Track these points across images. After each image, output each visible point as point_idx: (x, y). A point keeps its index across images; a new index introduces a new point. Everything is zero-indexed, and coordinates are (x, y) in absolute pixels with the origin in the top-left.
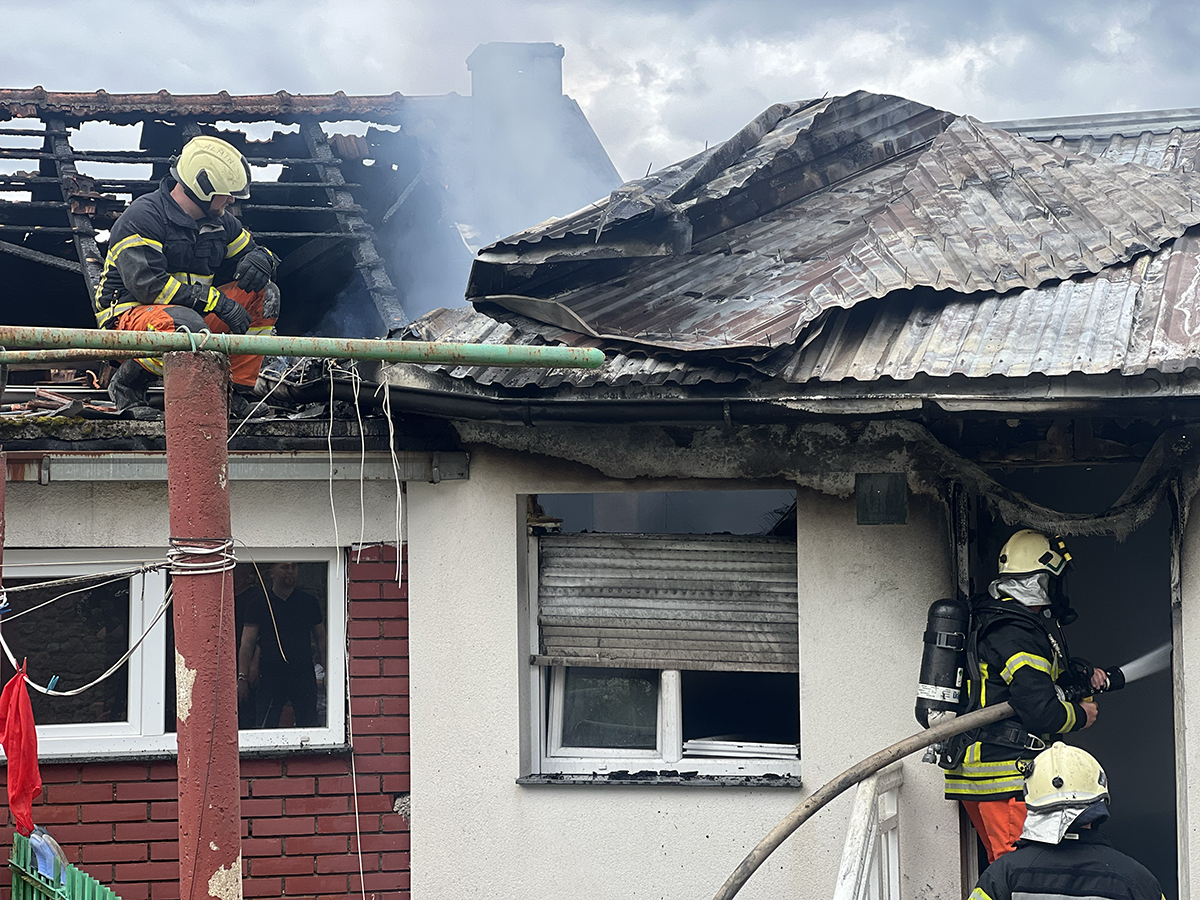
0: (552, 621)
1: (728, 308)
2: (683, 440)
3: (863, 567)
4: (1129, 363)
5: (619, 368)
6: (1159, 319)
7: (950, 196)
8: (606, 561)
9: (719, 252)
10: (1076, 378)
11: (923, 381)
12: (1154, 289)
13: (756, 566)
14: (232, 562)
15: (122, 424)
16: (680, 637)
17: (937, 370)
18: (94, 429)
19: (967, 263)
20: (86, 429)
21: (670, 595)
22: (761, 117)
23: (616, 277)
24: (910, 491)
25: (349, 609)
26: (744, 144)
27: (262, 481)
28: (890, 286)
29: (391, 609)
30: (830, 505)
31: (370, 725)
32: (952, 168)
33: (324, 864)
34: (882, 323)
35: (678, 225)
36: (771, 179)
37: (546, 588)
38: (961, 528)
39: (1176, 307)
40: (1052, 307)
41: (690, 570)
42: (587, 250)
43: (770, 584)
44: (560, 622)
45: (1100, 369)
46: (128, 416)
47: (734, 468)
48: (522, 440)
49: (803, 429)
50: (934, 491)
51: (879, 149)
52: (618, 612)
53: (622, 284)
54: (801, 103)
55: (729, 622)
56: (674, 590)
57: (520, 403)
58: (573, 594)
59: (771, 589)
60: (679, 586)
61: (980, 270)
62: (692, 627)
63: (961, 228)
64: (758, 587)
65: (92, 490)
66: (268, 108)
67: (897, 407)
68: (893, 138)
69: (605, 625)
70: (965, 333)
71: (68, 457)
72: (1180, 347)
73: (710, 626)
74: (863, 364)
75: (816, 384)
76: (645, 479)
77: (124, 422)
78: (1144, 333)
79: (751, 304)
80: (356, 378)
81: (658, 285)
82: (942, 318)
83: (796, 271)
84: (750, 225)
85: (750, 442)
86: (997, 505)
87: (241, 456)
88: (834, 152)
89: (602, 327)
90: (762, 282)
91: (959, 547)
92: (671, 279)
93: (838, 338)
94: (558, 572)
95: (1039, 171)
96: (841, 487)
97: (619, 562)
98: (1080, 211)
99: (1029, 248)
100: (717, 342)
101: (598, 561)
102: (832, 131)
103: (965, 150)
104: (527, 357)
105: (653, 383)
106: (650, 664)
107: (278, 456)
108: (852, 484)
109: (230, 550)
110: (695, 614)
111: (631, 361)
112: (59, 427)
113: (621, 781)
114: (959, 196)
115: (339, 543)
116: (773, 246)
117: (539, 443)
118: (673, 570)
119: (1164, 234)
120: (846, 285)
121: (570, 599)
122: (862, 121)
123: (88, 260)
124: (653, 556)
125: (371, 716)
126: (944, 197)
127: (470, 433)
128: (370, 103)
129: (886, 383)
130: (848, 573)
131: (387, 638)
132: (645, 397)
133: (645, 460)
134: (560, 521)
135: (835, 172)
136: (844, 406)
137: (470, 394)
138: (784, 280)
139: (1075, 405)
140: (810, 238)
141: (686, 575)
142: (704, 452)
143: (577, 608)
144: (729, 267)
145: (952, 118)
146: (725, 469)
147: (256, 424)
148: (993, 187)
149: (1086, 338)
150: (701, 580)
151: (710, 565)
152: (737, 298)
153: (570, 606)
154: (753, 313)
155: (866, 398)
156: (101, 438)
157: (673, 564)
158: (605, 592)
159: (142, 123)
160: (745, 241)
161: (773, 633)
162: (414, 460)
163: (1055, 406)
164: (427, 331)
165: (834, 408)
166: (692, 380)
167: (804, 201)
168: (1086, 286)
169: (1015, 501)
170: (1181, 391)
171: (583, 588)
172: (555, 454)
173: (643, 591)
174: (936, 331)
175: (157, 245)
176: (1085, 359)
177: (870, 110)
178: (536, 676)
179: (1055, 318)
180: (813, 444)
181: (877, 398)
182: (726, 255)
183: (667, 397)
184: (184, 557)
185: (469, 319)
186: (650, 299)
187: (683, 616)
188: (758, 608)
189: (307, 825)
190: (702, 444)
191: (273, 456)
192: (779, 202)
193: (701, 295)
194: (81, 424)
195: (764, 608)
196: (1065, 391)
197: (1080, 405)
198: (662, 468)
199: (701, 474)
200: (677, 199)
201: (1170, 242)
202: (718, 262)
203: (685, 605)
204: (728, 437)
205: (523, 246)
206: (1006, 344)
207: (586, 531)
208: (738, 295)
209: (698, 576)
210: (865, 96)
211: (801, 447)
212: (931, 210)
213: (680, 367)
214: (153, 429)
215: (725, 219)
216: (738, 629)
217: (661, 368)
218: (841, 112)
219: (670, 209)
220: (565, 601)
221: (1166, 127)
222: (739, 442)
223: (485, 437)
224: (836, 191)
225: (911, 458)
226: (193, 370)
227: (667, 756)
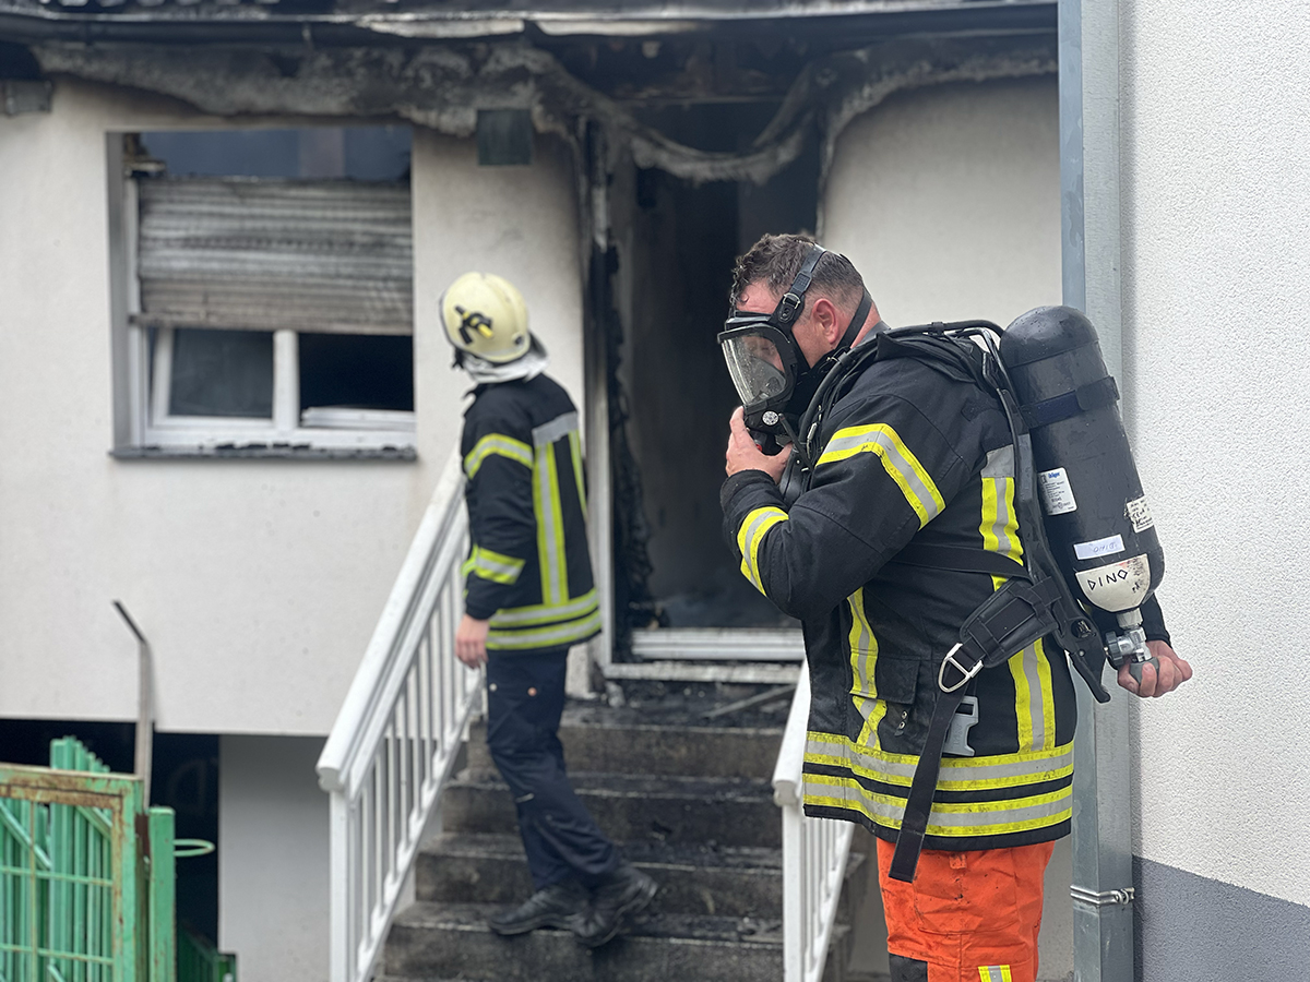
0: (155, 275)
3: (485, 214)
8: (215, 209)
16: (294, 294)
21: (284, 246)
24: (534, 130)
30: (446, 143)
37: (146, 239)
38: (597, 170)
41: (307, 219)
44: (162, 275)
47: (343, 103)
48: (110, 69)
49: (421, 58)
50: (561, 129)
52: (226, 266)
55: (350, 277)
56: (289, 241)
58: (176, 245)
59: (396, 241)
60: (294, 237)
62: (309, 282)
64: (383, 238)
67: (496, 29)
69: (212, 280)
73: (328, 282)
76: (247, 114)
85: (362, 74)
86: (632, 145)
91: (593, 192)
94: (161, 220)
96: (460, 124)
97: (228, 210)
101: (204, 208)
106: (262, 325)
108: (473, 121)
110: (316, 270)
113: (227, 454)
117: (128, 71)
118: (288, 218)
121: (173, 252)
127: (52, 61)
130: (469, 221)
133: (246, 93)
134: (166, 163)
136: (437, 29)
139: (687, 26)
141: (302, 225)
142: (312, 83)
143: (181, 261)
146: (334, 104)
150: (318, 231)
151: (329, 214)
153: (172, 259)
155: (460, 20)
157: (287, 212)
158: (212, 243)
165: (426, 31)
169: (650, 140)
170: (803, 10)
171: (187, 239)
172: (146, 86)
173: (254, 243)
178: (136, 339)
180: (431, 76)
181: (473, 19)
183: (245, 16)
187: (300, 271)
188: (383, 262)
190: (309, 75)
195: (389, 262)
196: (681, 9)
198: (264, 101)
199: (309, 109)
203: (302, 258)
204: (340, 68)
207: (193, 173)
209: (315, 226)
211: (417, 79)
216: (360, 285)
220: (168, 253)
222: (350, 73)
223: (67, 62)
225: (537, 91)
227: (282, 426)
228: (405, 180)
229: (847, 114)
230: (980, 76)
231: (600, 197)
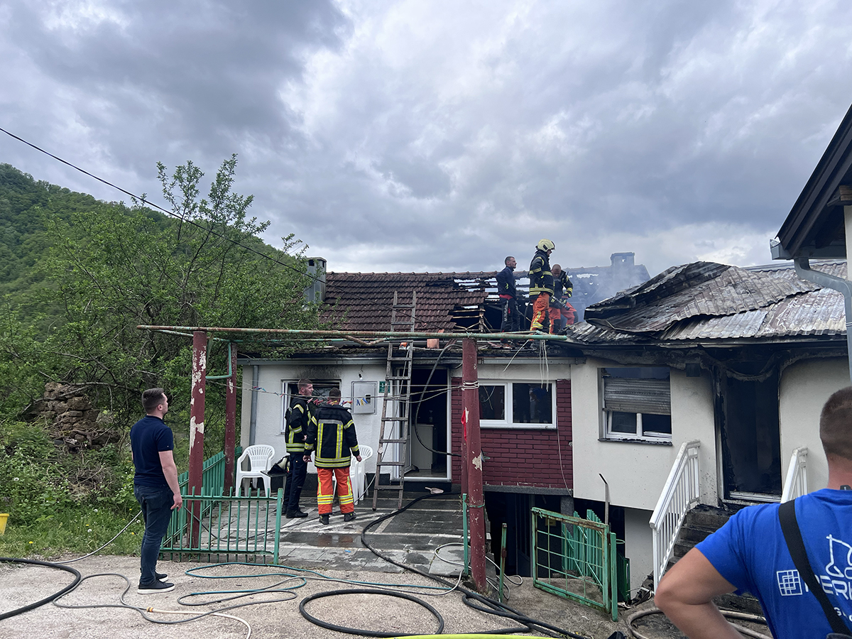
0: (607, 399)
1: (650, 321)
2: (640, 355)
3: (688, 388)
4: (757, 334)
5: (618, 337)
6: (770, 322)
7: (721, 289)
8: (622, 385)
10: (741, 338)
11: (698, 339)
12: (772, 313)
13: (662, 387)
16: (641, 405)
17: (703, 336)
19: (720, 307)
22: (667, 270)
23: (624, 314)
24: (701, 368)
26: (660, 277)
27: (534, 364)
28: (694, 314)
30: (679, 371)
31: (562, 424)
32: (725, 281)
33: (551, 457)
34: (690, 324)
35: (632, 300)
37: (606, 391)
38: (717, 379)
39: (776, 318)
40: (741, 319)
41: (644, 387)
43: (664, 392)
44: (610, 400)
45: (748, 336)
47: (653, 362)
48: (599, 354)
49: (671, 352)
50: (708, 368)
51: (706, 276)
52: (625, 398)
54: (680, 266)
55: (655, 401)
56: (640, 393)
57: (592, 345)
61: (723, 309)
62: (645, 402)
63: (721, 297)
64: (661, 392)
65: (495, 366)
67: (691, 346)
68: (711, 273)
69: (622, 401)
70: (714, 326)
71: (488, 358)
72: (773, 329)
73: (649, 402)
74: (683, 335)
75: (669, 340)
76: (630, 364)
78: (764, 326)
79: (657, 319)
81: (636, 315)
82: (709, 322)
83: (672, 310)
84: (666, 298)
85: (657, 355)
87: (527, 358)
88: (692, 278)
90: (663, 313)
92: (640, 313)
94: (609, 387)
96: (682, 367)
97: (625, 385)
98: (758, 292)
99: (740, 302)
100: (644, 330)
101: (620, 385)
102: (690, 272)
103: (731, 276)
105: (627, 340)
106: (634, 412)
108: (685, 366)
109: (477, 383)
110: (645, 399)
111: (622, 335)
112: (486, 351)
113: (625, 441)
114: (724, 288)
115: (554, 379)
116: (670, 304)
117: (603, 355)
118: (639, 387)
119: (780, 297)
120: (682, 314)
121: (612, 394)
122: (701, 269)
124: (634, 384)
125: (562, 422)
126: (719, 289)
127: (586, 353)
128: (590, 269)
129: (688, 340)
130: (684, 390)
131: (566, 403)
132: (625, 344)
133: (629, 359)
134: (610, 374)
136: (675, 346)
137: (582, 343)
138: (668, 313)
140: (680, 301)
141: (643, 389)
142: (645, 358)
143: (614, 396)
144: (656, 310)
145: (730, 267)
148: (735, 286)
149: (747, 327)
152: (655, 318)
153: (612, 396)
154: (657, 322)
155: (683, 344)
158: (622, 393)
160: (663, 302)
161: (666, 405)
162: (571, 359)
165: (673, 347)
166: (636, 340)
167: (682, 291)
168: (753, 312)
169: (731, 371)
170: (771, 342)
171: (616, 391)
172: (606, 358)
173: (631, 393)
174: (706, 325)
176: (745, 333)
177: (704, 266)
178: (604, 413)
179: (741, 322)
180: (674, 356)
181: (685, 344)
182: (656, 306)
183: (629, 344)
184: (466, 385)
185: (585, 324)
186: (633, 319)
187: (642, 399)
189: (547, 447)
190: (644, 356)
191: (536, 358)
192: (675, 292)
193: (646, 317)
195: (663, 398)
196: (738, 342)
197: (741, 346)
198: (634, 361)
199: (644, 363)
201: (781, 300)
202: (653, 308)
203: (643, 397)
205: (596, 307)
206: (724, 329)
207: (617, 377)
209: (646, 389)
210: (701, 263)
211: (671, 356)
212: (714, 293)
213: (634, 336)
215: (658, 297)
216: (657, 403)
217: (629, 337)
218: (693, 267)
219: (630, 296)
221: (776, 269)
222: (652, 356)
223: (589, 353)
224: (692, 288)
225: (701, 359)
227: (638, 435)
228: (668, 379)
229: (785, 366)
230: (824, 356)
231: (718, 385)
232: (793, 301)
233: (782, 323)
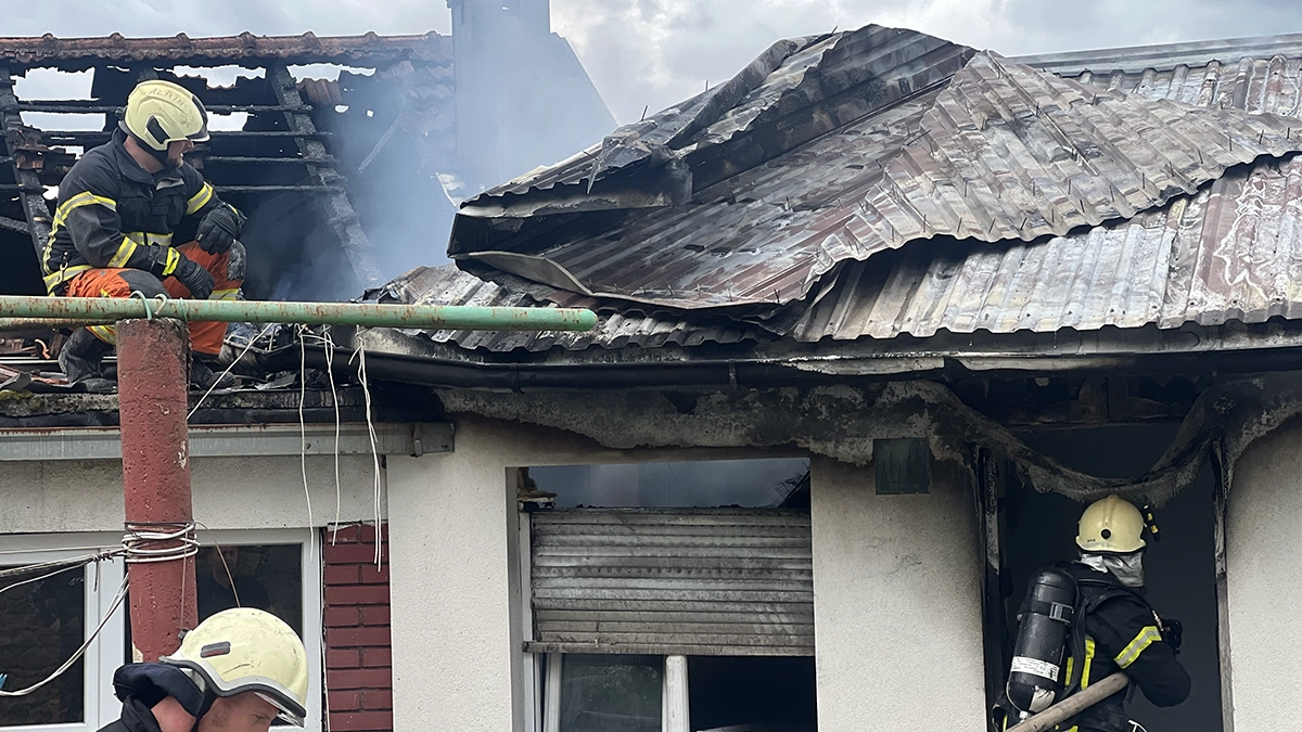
0: (546, 603)
1: (733, 262)
2: (686, 405)
3: (883, 540)
4: (1166, 316)
5: (615, 329)
6: (1198, 267)
7: (970, 138)
8: (604, 538)
9: (723, 201)
10: (1109, 332)
11: (944, 338)
12: (1191, 235)
13: (767, 541)
14: (194, 547)
15: (74, 398)
16: (684, 619)
17: (959, 326)
18: (43, 403)
19: (991, 209)
20: (34, 403)
21: (673, 574)
22: (766, 54)
23: (611, 230)
24: (932, 457)
25: (325, 595)
27: (228, 457)
28: (908, 235)
29: (370, 594)
30: (846, 474)
31: (349, 721)
32: (973, 106)
34: (900, 276)
35: (676, 172)
36: (777, 121)
37: (539, 568)
38: (989, 496)
39: (1215, 254)
40: (1082, 256)
41: (696, 546)
42: (578, 201)
43: (782, 561)
44: (555, 604)
45: (1135, 322)
46: (80, 388)
47: (741, 435)
48: (512, 408)
49: (817, 392)
50: (958, 457)
51: (893, 87)
52: (618, 594)
53: (616, 237)
54: (809, 39)
55: (739, 602)
56: (679, 568)
57: (507, 369)
58: (569, 574)
59: (785, 566)
60: (684, 565)
61: (1004, 216)
62: (699, 608)
63: (983, 172)
64: (770, 563)
65: (42, 471)
66: (231, 51)
67: (917, 367)
68: (908, 75)
69: (604, 608)
70: (988, 285)
71: (15, 435)
72: (1220, 297)
73: (717, 607)
75: (828, 343)
76: (645, 449)
77: (76, 395)
78: (1181, 283)
79: (758, 257)
80: (328, 344)
81: (657, 238)
82: (964, 270)
83: (805, 221)
84: (756, 171)
85: (758, 407)
86: (1027, 471)
87: (205, 431)
88: (845, 91)
89: (596, 284)
90: (769, 232)
91: (987, 517)
92: (671, 231)
93: (852, 293)
94: (552, 551)
95: (1066, 109)
96: (858, 454)
97: (618, 539)
98: (1111, 152)
99: (1057, 192)
100: (721, 299)
101: (595, 538)
102: (842, 68)
103: (987, 88)
104: (513, 319)
105: (653, 344)
106: (653, 650)
107: (246, 430)
108: (869, 450)
109: (191, 534)
110: (702, 595)
111: (627, 322)
112: (5, 402)
114: (981, 137)
115: (313, 521)
116: (781, 194)
117: (529, 411)
118: (677, 546)
119: (1201, 175)
120: (860, 235)
121: (565, 581)
122: (875, 57)
123: (36, 219)
124: (655, 532)
125: (350, 711)
126: (964, 138)
127: (455, 402)
128: (342, 45)
129: (905, 340)
130: (868, 547)
131: (366, 626)
132: (644, 360)
133: (645, 428)
134: (554, 495)
135: (847, 112)
136: (859, 367)
137: (453, 359)
138: (793, 231)
139: (1109, 361)
140: (821, 185)
141: (691, 552)
142: (709, 418)
143: (573, 590)
144: (733, 217)
145: (971, 52)
146: (732, 437)
147: (222, 395)
148: (1017, 127)
149: (1119, 289)
150: (707, 557)
151: (717, 541)
152: (743, 251)
153: (565, 588)
154: (760, 267)
155: (884, 358)
156: (51, 413)
157: (677, 540)
158: (604, 572)
159: (93, 69)
160: (751, 188)
161: (787, 614)
162: (393, 432)
163: (1086, 363)
164: (406, 291)
165: (849, 369)
166: (694, 341)
167: (813, 144)
168: (1117, 232)
169: (1046, 466)
170: (1222, 345)
171: (579, 568)
172: (547, 423)
173: (644, 571)
174: (958, 284)
175: (111, 203)
176: (1118, 312)
177: (883, 45)
178: (529, 664)
179: (1086, 267)
180: (827, 408)
181: (895, 358)
182: (730, 204)
183: (667, 359)
184: (140, 543)
185: (452, 278)
186: (648, 253)
187: (689, 597)
188: (770, 586)
190: (706, 410)
191: (240, 430)
192: (787, 146)
193: (703, 248)
194: (29, 398)
195: (777, 586)
196: (1098, 346)
197: (1114, 362)
198: (663, 436)
199: (706, 442)
200: (675, 144)
201: (1208, 184)
202: (721, 212)
203: (691, 584)
204: (735, 403)
205: (509, 198)
206: (1034, 297)
207: (581, 506)
208: (743, 247)
209: (704, 553)
210: (876, 30)
211: (813, 411)
212: (951, 152)
213: (681, 326)
214: (108, 402)
215: (728, 165)
216: (749, 609)
217: (661, 329)
218: (851, 47)
219: (668, 155)
220: (560, 582)
222: (746, 408)
223: (470, 406)
224: (848, 133)
225: (933, 422)
226: (149, 340)
229: (1246, 439)
232: (1248, 188)
233: (1245, 273)
